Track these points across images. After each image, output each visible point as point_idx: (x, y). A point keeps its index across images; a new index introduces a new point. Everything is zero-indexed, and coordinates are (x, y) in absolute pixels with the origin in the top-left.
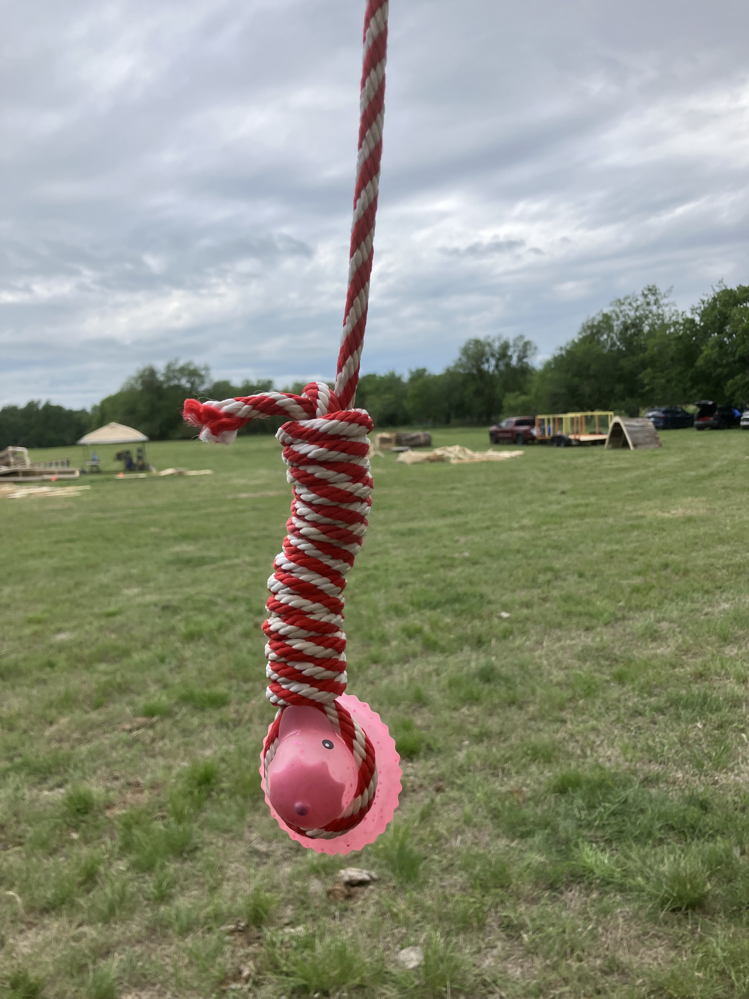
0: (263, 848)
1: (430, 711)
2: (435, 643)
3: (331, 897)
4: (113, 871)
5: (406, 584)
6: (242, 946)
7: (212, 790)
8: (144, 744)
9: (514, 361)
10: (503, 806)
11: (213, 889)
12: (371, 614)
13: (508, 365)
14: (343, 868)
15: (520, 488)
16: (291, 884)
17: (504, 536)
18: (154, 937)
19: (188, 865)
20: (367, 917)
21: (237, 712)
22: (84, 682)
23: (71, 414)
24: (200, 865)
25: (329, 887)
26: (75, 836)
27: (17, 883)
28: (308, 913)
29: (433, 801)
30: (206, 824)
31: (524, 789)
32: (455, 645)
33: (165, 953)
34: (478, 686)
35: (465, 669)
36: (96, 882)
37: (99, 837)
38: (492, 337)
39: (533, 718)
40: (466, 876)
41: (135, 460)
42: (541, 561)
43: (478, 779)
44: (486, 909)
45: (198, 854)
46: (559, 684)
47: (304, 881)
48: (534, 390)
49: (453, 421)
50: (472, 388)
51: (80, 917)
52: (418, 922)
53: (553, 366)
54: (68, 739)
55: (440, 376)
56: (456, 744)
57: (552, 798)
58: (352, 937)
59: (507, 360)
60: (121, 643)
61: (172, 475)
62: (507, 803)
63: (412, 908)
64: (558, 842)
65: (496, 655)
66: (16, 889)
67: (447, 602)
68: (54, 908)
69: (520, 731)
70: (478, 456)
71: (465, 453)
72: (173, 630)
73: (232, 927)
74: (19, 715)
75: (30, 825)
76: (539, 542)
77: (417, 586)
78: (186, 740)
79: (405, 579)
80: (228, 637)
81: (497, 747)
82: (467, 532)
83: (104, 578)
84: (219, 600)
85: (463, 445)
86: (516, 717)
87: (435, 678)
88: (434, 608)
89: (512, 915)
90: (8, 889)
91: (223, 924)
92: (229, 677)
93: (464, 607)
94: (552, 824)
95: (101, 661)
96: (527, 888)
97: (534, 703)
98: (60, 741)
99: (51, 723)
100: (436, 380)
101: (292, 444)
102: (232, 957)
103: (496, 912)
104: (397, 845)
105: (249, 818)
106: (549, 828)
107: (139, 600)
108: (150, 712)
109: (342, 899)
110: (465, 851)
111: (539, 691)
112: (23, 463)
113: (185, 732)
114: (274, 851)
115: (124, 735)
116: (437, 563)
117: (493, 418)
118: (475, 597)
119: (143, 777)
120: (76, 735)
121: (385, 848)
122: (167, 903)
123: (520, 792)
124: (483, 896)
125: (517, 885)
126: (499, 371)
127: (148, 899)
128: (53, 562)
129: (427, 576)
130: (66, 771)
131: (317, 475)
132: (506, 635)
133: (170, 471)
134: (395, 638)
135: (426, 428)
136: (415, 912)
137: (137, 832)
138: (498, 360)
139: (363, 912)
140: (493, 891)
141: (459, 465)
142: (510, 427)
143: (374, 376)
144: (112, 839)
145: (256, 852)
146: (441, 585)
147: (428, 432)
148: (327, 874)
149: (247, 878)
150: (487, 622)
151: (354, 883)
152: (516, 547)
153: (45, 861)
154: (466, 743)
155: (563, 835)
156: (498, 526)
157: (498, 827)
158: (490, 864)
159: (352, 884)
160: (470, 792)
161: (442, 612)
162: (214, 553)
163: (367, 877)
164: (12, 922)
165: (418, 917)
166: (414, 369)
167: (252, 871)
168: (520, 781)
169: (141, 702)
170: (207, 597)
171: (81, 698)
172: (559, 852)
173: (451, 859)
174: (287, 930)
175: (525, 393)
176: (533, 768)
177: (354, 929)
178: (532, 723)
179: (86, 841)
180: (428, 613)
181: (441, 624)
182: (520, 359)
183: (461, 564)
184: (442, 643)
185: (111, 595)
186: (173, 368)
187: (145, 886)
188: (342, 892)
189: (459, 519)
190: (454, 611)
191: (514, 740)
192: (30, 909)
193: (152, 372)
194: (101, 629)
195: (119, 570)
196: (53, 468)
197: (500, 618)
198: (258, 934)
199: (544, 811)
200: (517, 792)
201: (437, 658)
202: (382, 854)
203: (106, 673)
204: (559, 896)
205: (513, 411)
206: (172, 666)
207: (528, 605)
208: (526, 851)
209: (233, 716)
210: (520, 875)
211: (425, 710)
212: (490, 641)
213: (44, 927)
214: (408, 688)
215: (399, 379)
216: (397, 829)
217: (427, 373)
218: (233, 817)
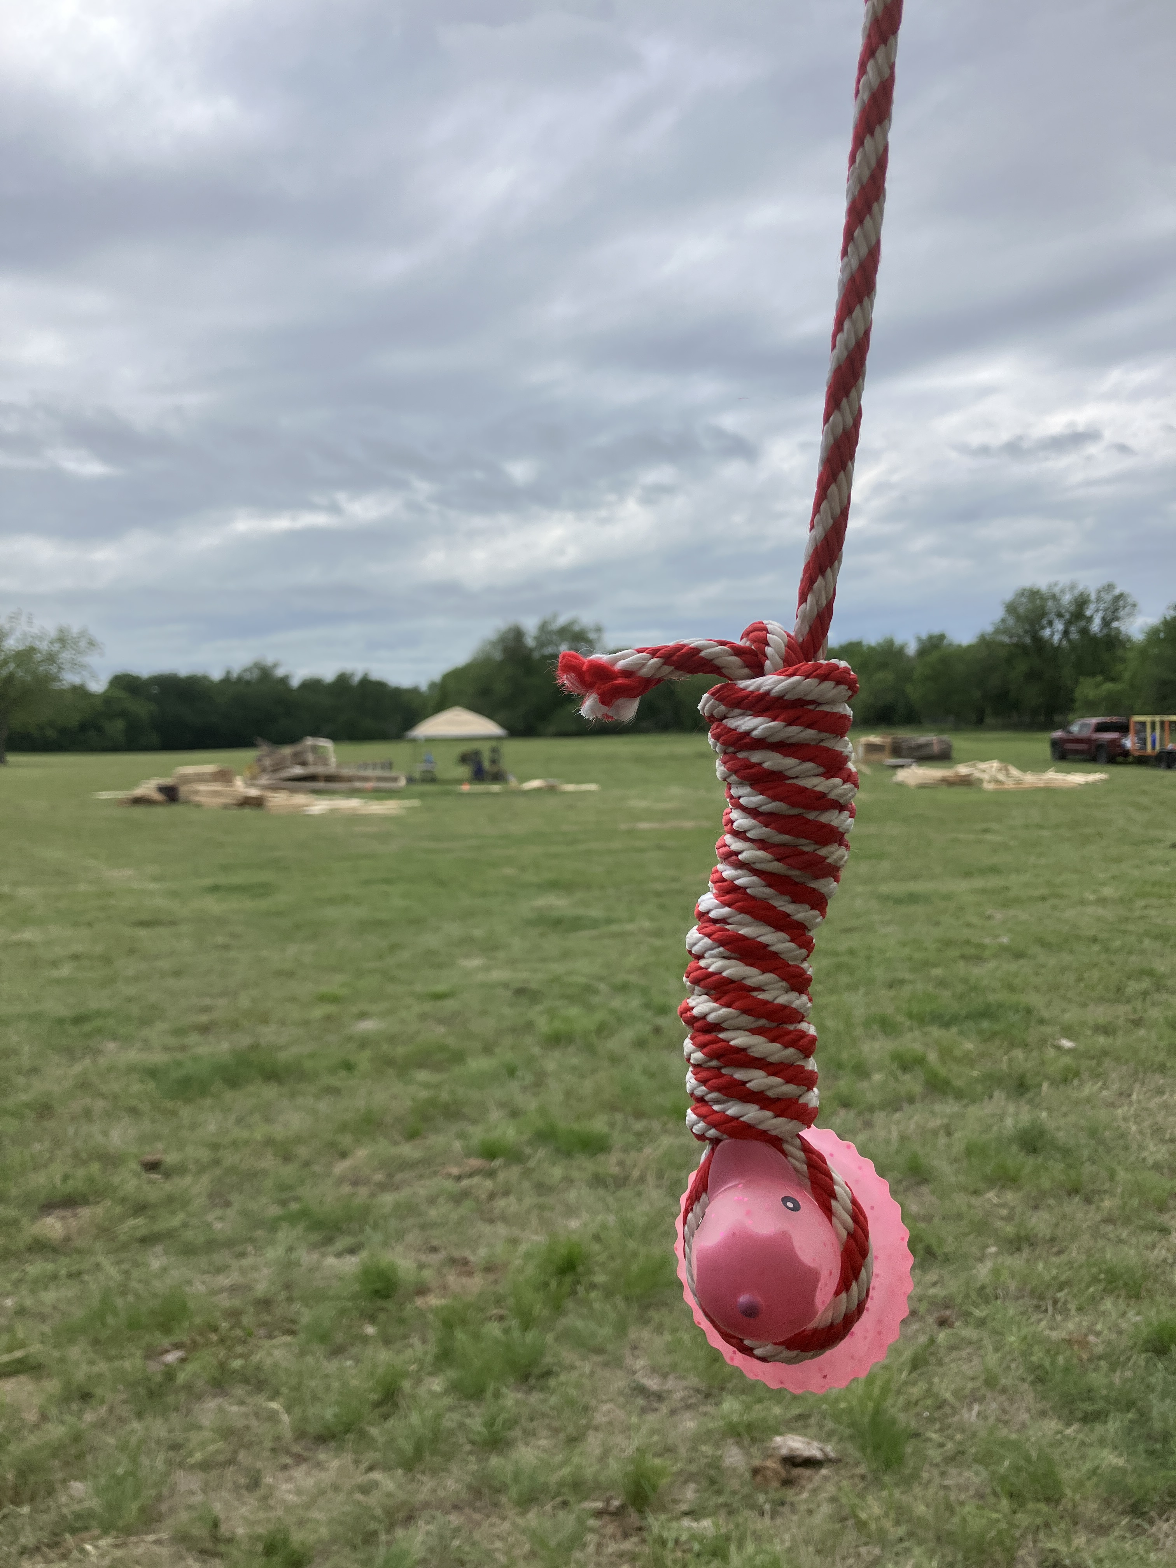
0: (653, 1384)
1: (933, 1192)
2: (947, 1083)
3: (759, 1478)
4: (422, 1391)
5: (902, 982)
6: (613, 1537)
7: (578, 1282)
8: (477, 1200)
9: (1096, 626)
10: (1053, 1363)
11: (573, 1441)
12: (841, 1027)
13: (1084, 632)
14: (780, 1434)
15: (1100, 835)
16: (694, 1449)
17: (1070, 914)
18: (478, 1504)
19: (535, 1398)
20: (817, 1519)
21: (621, 1163)
22: (394, 1097)
23: (398, 693)
24: (553, 1400)
25: (757, 1462)
26: (370, 1330)
27: (284, 1390)
28: (721, 1500)
29: (932, 1341)
30: (567, 1336)
31: (1091, 1338)
32: (979, 1088)
33: (495, 1530)
34: (1016, 1157)
35: (995, 1128)
36: (396, 1405)
37: (405, 1337)
38: (1061, 585)
39: (1109, 1220)
40: (984, 1474)
41: (486, 765)
42: (1133, 958)
43: (1011, 1312)
44: (1017, 1533)
45: (552, 1382)
46: (1157, 1167)
47: (717, 1445)
48: (1127, 675)
49: (989, 720)
50: (1022, 667)
51: (370, 1456)
52: (901, 1540)
53: (1162, 635)
54: (366, 1182)
55: (970, 647)
56: (975, 1250)
57: (1141, 1359)
58: (790, 1550)
59: (1082, 623)
60: (451, 1041)
61: (538, 790)
62: (1061, 1360)
63: (892, 1515)
64: (1149, 1437)
65: (1050, 1110)
66: (281, 1400)
67: (968, 1017)
68: (333, 1437)
69: (1086, 1239)
70: (1030, 779)
71: (1008, 774)
72: (529, 1026)
73: (599, 1505)
74: (299, 1140)
75: (307, 1306)
76: (1131, 927)
77: (919, 986)
78: (541, 1200)
79: (900, 975)
80: (613, 1044)
81: (1046, 1263)
82: (1006, 904)
83: (431, 940)
84: (602, 987)
85: (1006, 760)
86: (1080, 1215)
87: (942, 1140)
88: (947, 1025)
89: (1063, 1549)
90: (272, 1398)
91: (586, 1498)
92: (612, 1107)
93: (997, 1027)
94: (1140, 1404)
95: (421, 1066)
96: (1091, 1508)
97: (1113, 1195)
98: (355, 1183)
99: (344, 1155)
100: (962, 653)
101: (725, 717)
102: (598, 1552)
103: (1035, 1542)
104: (870, 1405)
105: (633, 1333)
106: (1133, 1410)
107: (480, 977)
108: (490, 1152)
109: (776, 1484)
110: (983, 1433)
111: (1122, 1175)
112: (325, 762)
113: (541, 1188)
114: (669, 1392)
115: (449, 1185)
116: (953, 953)
117: (1057, 718)
118: (1017, 1011)
119: (474, 1252)
120: (379, 1177)
121: (850, 1411)
122: (501, 1453)
123: (1083, 1343)
124: (1015, 1512)
125: (1073, 1500)
126: (1069, 641)
127: (473, 1443)
128: (360, 912)
129: (937, 972)
130: (362, 1230)
131: (766, 765)
132: (1067, 1077)
133: (536, 783)
134: (880, 1069)
135: (942, 731)
136: (897, 1523)
137: (461, 1336)
138: (1068, 624)
139: (810, 1512)
140: (1031, 1505)
141: (996, 792)
142: (1086, 733)
143: (859, 644)
144: (424, 1341)
145: (641, 1390)
146: (960, 988)
147: (946, 737)
148: (754, 1440)
149: (627, 1430)
150: (1035, 1054)
151: (798, 1460)
152: (1092, 933)
153: (325, 1363)
154: (993, 1249)
155: (1158, 1425)
156: (1061, 897)
157: (1043, 1398)
158: (1028, 1460)
159: (793, 1461)
160: (995, 1332)
161: (961, 1032)
162: (596, 912)
163: (818, 1455)
164: (273, 1450)
165: (901, 1531)
166: (924, 636)
167: (634, 1419)
168: (1085, 1324)
169: (477, 1134)
170: (582, 980)
171: (389, 1119)
172: (1151, 1453)
173: (961, 1443)
174: (686, 1522)
175: (1113, 679)
176: (1108, 1304)
177: (793, 1539)
178: (1110, 1228)
179: (387, 1341)
180: (936, 1032)
181: (957, 1053)
182: (1106, 623)
183: (995, 956)
184: (959, 1083)
185: (440, 966)
186: (550, 628)
187: (468, 1421)
188: (776, 1473)
189: (994, 881)
190: (980, 1032)
191: (1075, 1253)
192: (300, 1435)
193: (518, 634)
194: (423, 1017)
195: (454, 929)
196: (369, 773)
197: (1059, 1048)
198: (637, 1524)
199: (1125, 1381)
200: (1078, 1342)
201: (948, 1107)
202: (845, 1418)
203: (426, 1086)
204: (1147, 1526)
205: (1091, 708)
206: (526, 1083)
207: (1106, 1030)
208: (1091, 1445)
209: (615, 1170)
210: (1081, 1484)
211: (925, 1189)
212: (1040, 1085)
213: (319, 1465)
214: (898, 1152)
215: (901, 651)
216: (870, 1380)
217: (945, 642)
218: (606, 1331)
